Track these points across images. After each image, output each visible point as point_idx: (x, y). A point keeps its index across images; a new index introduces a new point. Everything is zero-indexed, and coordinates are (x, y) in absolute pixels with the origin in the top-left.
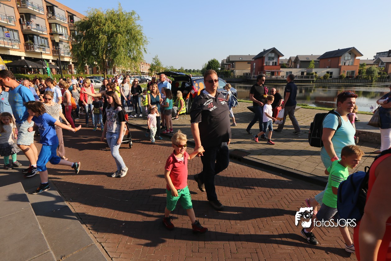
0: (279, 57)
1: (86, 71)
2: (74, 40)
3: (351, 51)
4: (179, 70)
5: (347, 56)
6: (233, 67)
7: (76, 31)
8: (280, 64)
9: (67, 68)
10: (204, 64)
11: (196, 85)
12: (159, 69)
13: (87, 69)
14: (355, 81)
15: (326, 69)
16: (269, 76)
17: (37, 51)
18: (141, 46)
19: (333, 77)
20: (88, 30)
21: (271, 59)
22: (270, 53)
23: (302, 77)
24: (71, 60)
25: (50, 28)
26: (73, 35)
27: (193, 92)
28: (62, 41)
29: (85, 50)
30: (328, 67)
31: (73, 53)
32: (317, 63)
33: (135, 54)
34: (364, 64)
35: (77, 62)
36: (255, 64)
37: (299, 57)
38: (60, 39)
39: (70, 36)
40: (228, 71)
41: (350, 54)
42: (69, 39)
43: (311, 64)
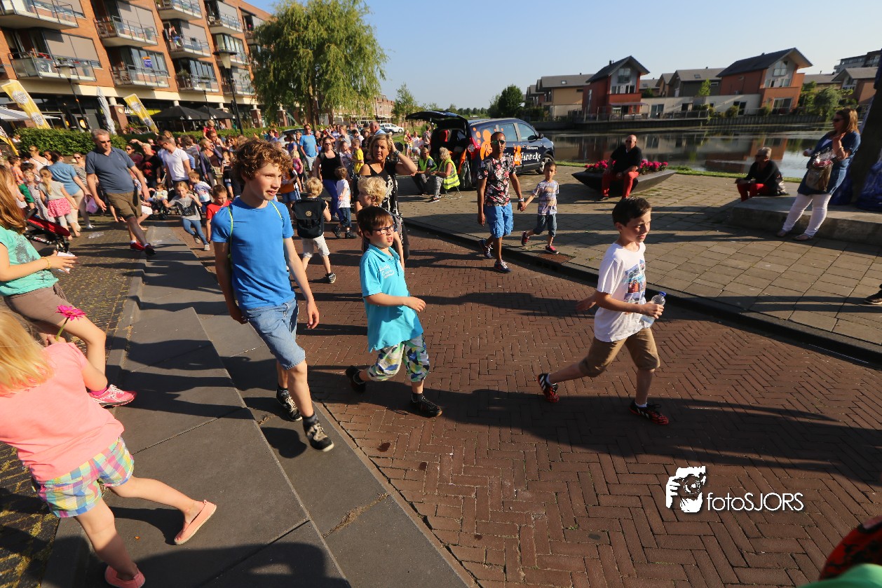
0: (639, 76)
2: (256, 62)
3: (787, 56)
4: (447, 108)
6: (549, 99)
7: (259, 45)
8: (640, 90)
9: (250, 117)
10: (495, 98)
11: (477, 136)
12: (411, 109)
13: (282, 117)
14: (790, 120)
15: (733, 96)
16: (618, 116)
17: (198, 88)
18: (375, 67)
19: (745, 113)
20: (279, 41)
21: (622, 80)
22: (621, 68)
23: (683, 115)
24: (255, 103)
25: (215, 43)
26: (253, 53)
27: (471, 149)
28: (237, 68)
30: (737, 92)
31: (256, 88)
32: (716, 84)
34: (812, 82)
35: (263, 103)
36: (591, 92)
37: (679, 74)
38: (231, 62)
39: (249, 56)
40: (539, 108)
41: (786, 63)
42: (246, 62)
43: (703, 88)
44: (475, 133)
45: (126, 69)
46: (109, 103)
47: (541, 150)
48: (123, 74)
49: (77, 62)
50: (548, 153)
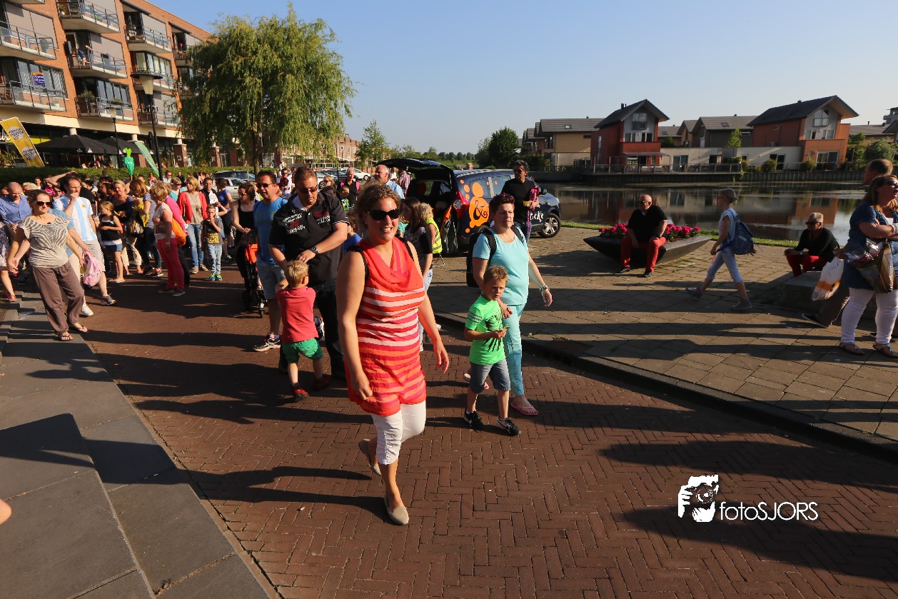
0: (656, 123)
1: (213, 159)
2: (186, 88)
3: (828, 105)
4: (425, 154)
5: (820, 118)
6: (550, 145)
7: (192, 68)
8: (659, 138)
9: (173, 154)
10: (483, 141)
11: (465, 189)
12: (380, 153)
13: (215, 155)
14: (839, 177)
15: (769, 148)
16: (634, 167)
17: (105, 114)
18: (339, 102)
19: (785, 168)
20: (218, 66)
21: (638, 126)
22: (635, 112)
23: (711, 168)
24: (180, 136)
25: (134, 62)
26: (184, 77)
27: (457, 205)
28: (160, 93)
29: (210, 112)
30: (773, 143)
31: (184, 119)
32: (748, 134)
33: (325, 120)
34: (860, 134)
35: (192, 138)
36: (600, 139)
37: (704, 121)
38: (155, 86)
39: (178, 80)
40: (539, 155)
41: (827, 112)
42: (175, 87)
43: (734, 138)
44: (463, 185)
45: (8, 86)
47: (544, 208)
48: (2, 91)
50: (553, 211)
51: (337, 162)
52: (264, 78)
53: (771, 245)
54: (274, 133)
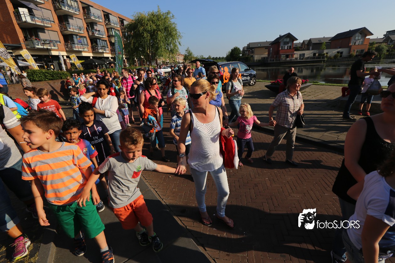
0: (293, 41)
1: (135, 64)
2: (125, 40)
3: (361, 31)
4: (207, 58)
5: (358, 37)
6: (253, 52)
7: (126, 32)
8: (294, 47)
10: (228, 52)
12: (191, 58)
13: (136, 62)
15: (337, 49)
16: (284, 59)
17: (100, 51)
18: (176, 40)
19: (343, 57)
20: (135, 31)
21: (286, 43)
22: (285, 38)
23: (313, 58)
24: (124, 56)
25: (108, 32)
26: (124, 36)
29: (133, 47)
30: (338, 47)
32: (329, 44)
33: (172, 47)
34: (374, 42)
35: (128, 57)
36: (271, 49)
37: (311, 40)
39: (122, 37)
40: (248, 56)
41: (361, 34)
43: (323, 46)
44: (221, 68)
45: (71, 44)
46: (63, 58)
47: (250, 75)
48: (69, 46)
49: (51, 41)
50: (253, 76)
51: (177, 62)
52: (151, 34)
53: (336, 86)
54: (155, 53)
